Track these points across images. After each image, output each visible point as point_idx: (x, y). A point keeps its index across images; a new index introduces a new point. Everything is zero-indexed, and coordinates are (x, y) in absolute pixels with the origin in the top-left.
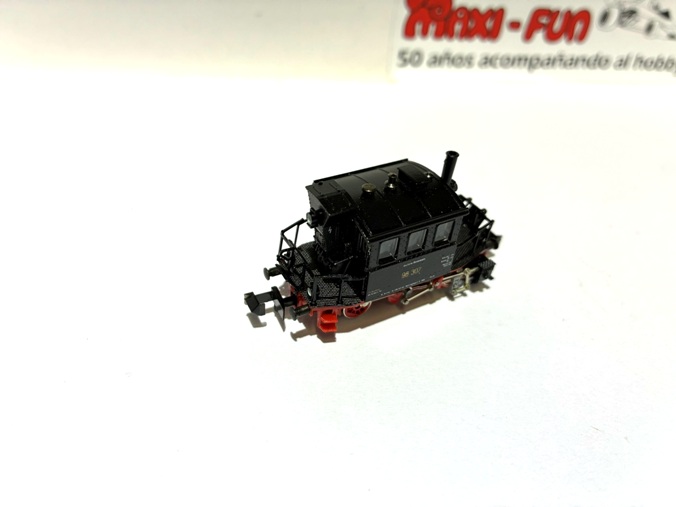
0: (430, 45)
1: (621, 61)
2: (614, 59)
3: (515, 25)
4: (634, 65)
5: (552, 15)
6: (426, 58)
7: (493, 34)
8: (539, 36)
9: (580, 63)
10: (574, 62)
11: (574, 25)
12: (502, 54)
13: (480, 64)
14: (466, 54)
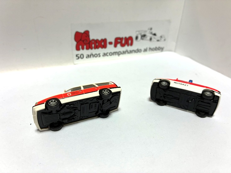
1: (145, 49)
2: (143, 50)
3: (111, 43)
4: (149, 50)
5: (121, 39)
6: (85, 56)
7: (105, 46)
8: (119, 45)
9: (133, 52)
10: (131, 52)
11: (128, 41)
12: (109, 52)
13: (103, 56)
14: (98, 53)
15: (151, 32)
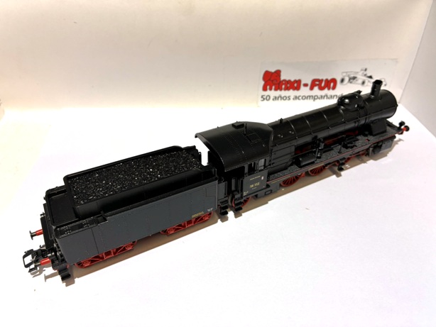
0: (273, 93)
3: (306, 85)
6: (272, 98)
7: (298, 88)
8: (316, 88)
10: (332, 97)
11: (330, 84)
12: (302, 95)
13: (293, 99)
14: (287, 95)
15: (365, 73)
